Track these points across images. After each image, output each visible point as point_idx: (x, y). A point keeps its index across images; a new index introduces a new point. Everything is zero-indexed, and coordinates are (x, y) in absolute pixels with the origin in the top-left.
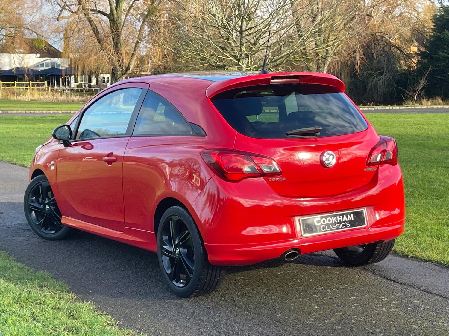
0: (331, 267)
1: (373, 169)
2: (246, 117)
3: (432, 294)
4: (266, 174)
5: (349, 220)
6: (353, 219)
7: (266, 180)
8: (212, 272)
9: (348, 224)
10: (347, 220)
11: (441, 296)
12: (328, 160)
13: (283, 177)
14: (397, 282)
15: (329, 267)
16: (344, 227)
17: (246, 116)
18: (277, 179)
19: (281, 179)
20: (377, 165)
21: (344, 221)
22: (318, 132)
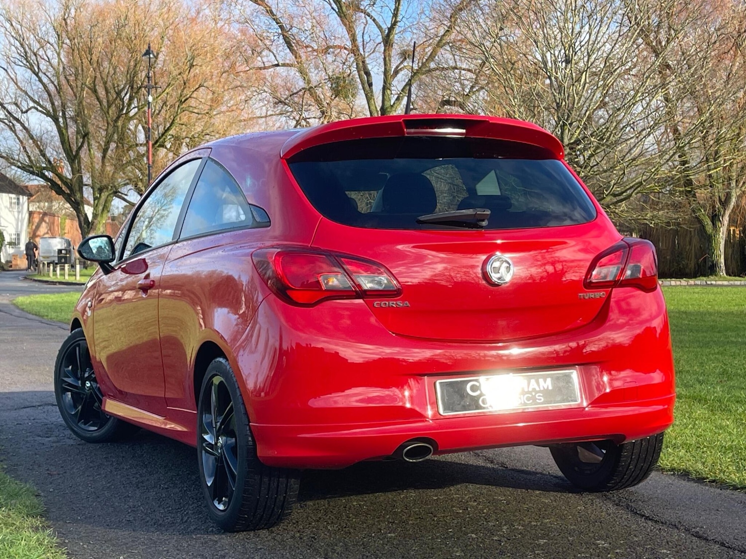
0: (541, 492)
1: (601, 294)
2: (345, 194)
3: (707, 540)
4: (368, 293)
5: (542, 389)
6: (550, 388)
7: (370, 304)
8: (270, 480)
9: (539, 396)
10: (538, 389)
11: (723, 544)
12: (497, 270)
13: (403, 300)
14: (650, 520)
15: (538, 492)
16: (531, 401)
17: (347, 193)
18: (393, 304)
19: (400, 304)
20: (608, 287)
21: (530, 389)
22: (483, 220)
